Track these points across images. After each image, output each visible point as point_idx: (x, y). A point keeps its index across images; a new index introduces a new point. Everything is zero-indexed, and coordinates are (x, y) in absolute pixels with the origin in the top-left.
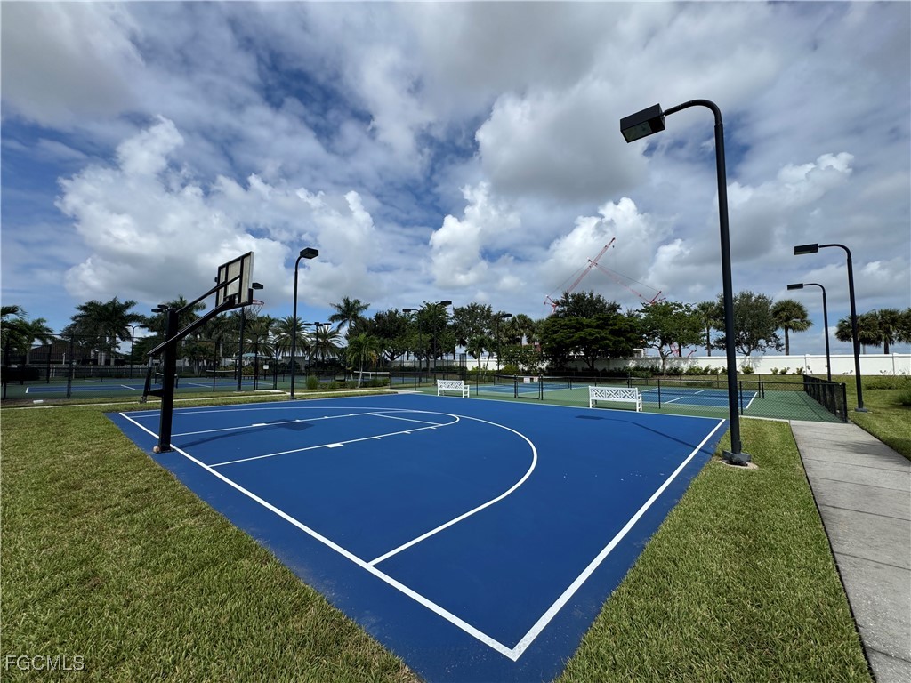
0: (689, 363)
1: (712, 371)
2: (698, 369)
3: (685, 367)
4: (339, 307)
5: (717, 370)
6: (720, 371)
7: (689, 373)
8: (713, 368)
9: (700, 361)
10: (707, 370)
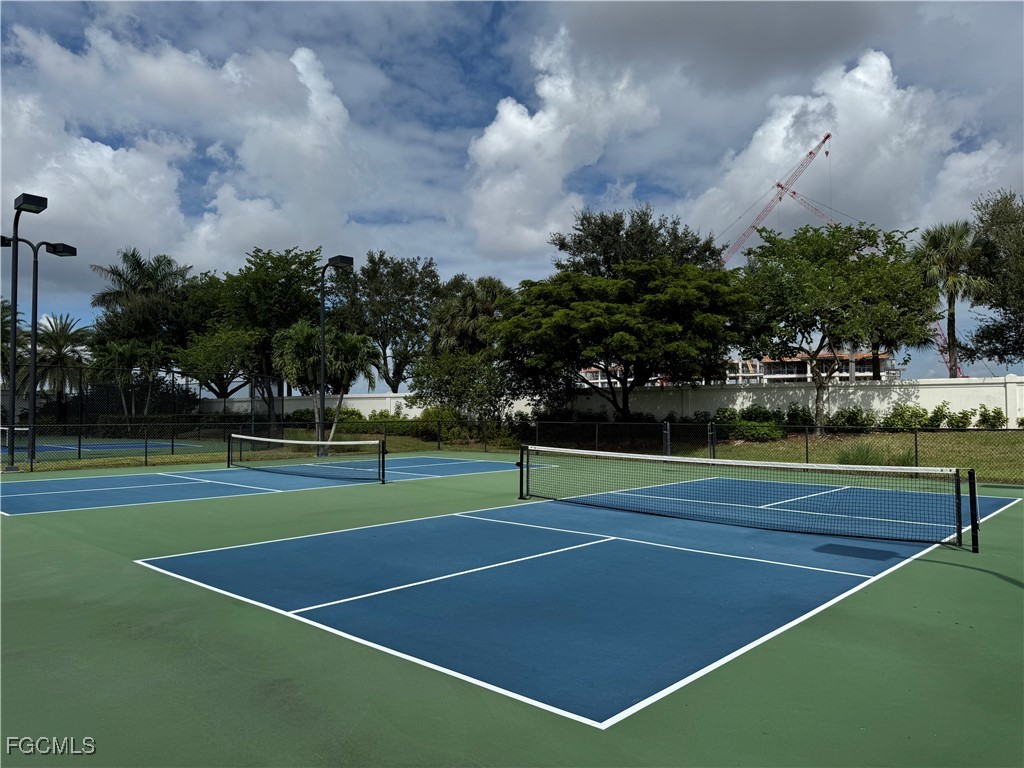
0: (895, 396)
1: (952, 420)
2: (916, 415)
3: (881, 407)
4: (115, 272)
5: (965, 417)
6: (975, 420)
7: (888, 428)
8: (955, 409)
9: (923, 392)
10: (939, 415)
